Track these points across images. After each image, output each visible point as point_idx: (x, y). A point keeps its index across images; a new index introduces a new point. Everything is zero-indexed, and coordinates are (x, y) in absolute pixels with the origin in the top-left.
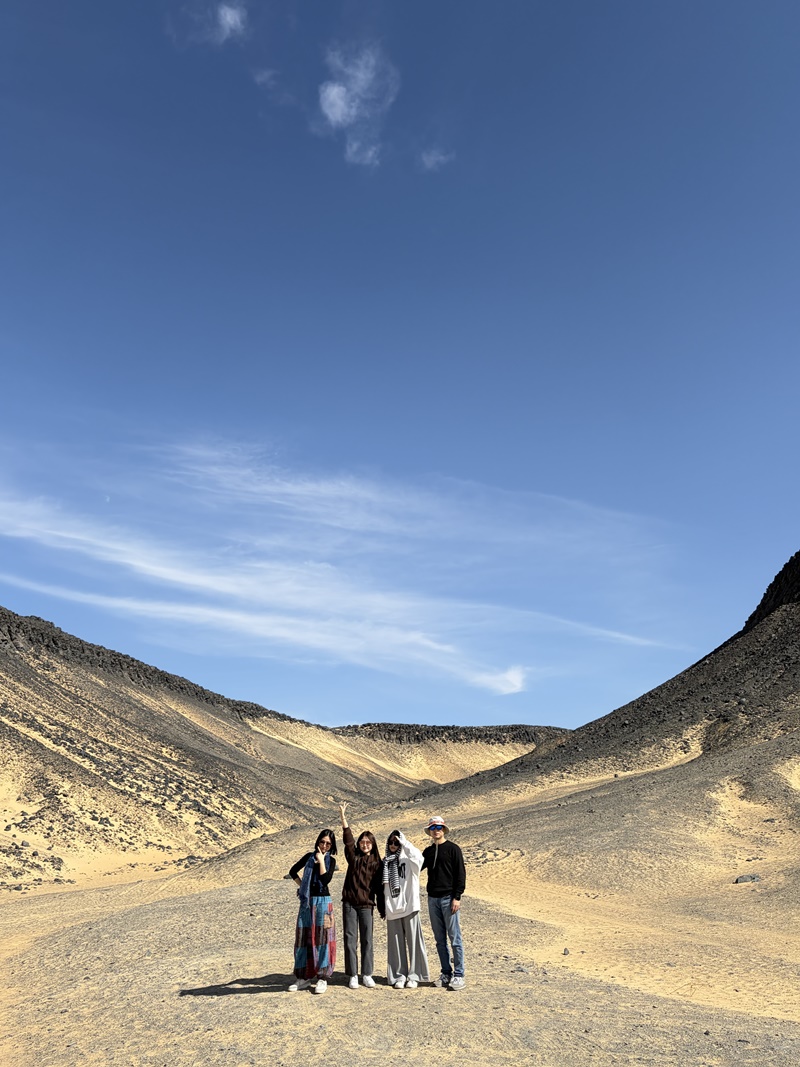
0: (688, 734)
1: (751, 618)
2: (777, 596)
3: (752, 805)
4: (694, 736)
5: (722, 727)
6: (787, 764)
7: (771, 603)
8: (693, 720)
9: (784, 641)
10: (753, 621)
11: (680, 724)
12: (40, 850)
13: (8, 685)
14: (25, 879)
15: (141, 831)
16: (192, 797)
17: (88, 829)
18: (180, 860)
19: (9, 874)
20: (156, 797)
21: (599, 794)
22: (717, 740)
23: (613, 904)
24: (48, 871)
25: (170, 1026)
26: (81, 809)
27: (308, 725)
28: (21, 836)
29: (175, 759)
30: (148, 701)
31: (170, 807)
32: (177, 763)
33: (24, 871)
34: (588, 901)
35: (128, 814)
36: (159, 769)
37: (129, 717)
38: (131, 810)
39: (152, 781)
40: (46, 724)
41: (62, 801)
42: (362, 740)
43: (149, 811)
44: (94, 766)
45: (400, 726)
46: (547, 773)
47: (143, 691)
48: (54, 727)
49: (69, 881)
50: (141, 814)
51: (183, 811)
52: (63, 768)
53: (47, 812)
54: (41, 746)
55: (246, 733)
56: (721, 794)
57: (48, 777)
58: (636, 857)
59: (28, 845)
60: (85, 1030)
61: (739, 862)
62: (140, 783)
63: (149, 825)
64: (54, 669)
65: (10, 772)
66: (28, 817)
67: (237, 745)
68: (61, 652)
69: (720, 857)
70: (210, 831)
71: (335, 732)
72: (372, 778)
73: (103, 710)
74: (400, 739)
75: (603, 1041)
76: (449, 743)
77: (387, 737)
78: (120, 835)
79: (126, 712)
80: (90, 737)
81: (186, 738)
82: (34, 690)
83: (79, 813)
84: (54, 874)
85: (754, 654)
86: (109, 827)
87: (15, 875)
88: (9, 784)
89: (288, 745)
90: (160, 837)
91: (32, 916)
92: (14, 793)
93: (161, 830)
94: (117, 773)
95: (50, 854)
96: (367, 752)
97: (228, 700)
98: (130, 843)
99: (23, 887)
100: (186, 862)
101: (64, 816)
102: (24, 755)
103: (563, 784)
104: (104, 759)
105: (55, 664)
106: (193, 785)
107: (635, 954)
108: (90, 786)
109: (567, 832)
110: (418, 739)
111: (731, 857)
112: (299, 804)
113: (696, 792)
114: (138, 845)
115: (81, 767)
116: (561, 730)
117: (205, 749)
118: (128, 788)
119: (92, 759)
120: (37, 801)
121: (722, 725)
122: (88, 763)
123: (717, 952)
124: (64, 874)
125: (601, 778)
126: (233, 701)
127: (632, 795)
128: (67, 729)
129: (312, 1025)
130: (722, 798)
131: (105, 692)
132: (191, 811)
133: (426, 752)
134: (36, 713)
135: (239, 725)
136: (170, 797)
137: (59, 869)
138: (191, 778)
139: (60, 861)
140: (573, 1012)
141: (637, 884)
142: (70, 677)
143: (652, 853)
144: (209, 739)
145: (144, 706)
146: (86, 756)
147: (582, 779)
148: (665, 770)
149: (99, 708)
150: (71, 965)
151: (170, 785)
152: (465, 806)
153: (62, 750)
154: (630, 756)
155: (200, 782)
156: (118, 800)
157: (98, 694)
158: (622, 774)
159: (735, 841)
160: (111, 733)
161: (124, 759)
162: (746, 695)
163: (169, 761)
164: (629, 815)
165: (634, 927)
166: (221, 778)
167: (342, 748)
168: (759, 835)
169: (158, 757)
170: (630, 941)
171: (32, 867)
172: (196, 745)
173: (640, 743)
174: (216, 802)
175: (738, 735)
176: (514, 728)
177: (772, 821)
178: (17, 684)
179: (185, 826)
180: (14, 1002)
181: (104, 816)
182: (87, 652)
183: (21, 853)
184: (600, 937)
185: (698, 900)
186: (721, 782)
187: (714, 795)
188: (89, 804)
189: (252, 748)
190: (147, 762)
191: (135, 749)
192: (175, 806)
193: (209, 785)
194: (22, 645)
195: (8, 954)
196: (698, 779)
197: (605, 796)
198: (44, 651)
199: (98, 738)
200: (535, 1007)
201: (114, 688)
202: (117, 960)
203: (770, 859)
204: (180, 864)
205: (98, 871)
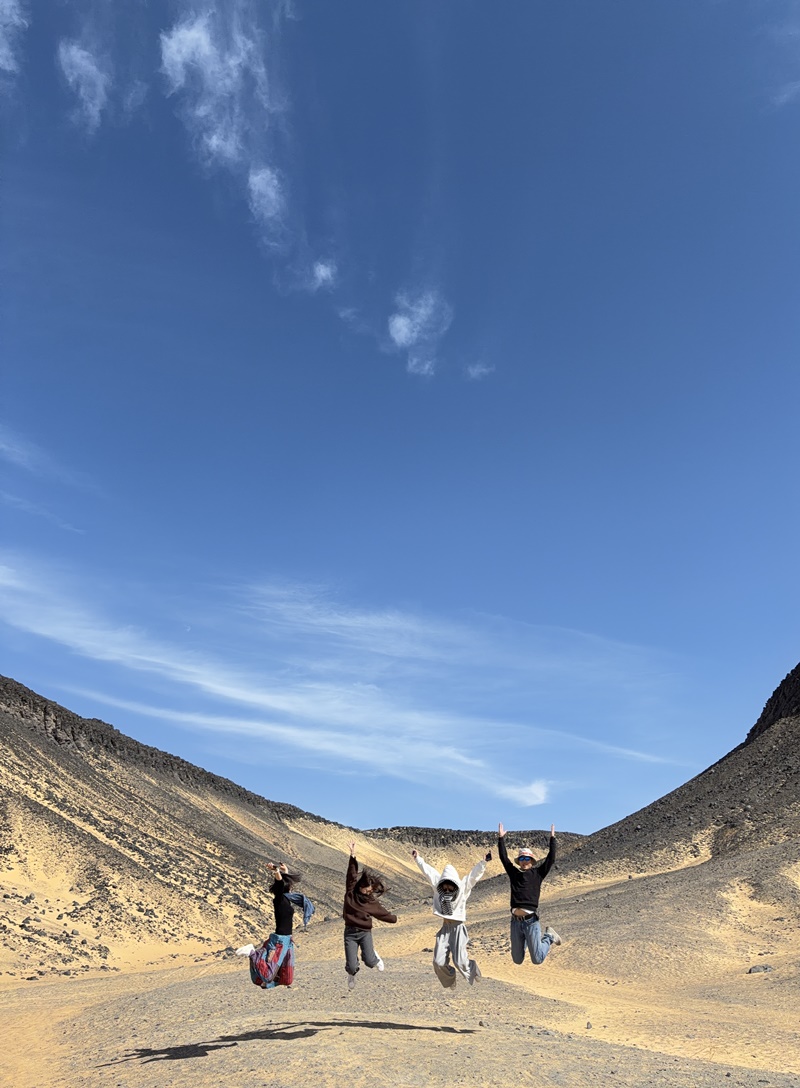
0: (698, 838)
1: (753, 730)
2: (776, 710)
3: (761, 905)
4: (703, 839)
5: (730, 833)
6: (794, 867)
7: (771, 716)
8: (702, 826)
9: (784, 753)
10: (754, 733)
11: (690, 829)
12: (88, 939)
13: (69, 782)
14: (73, 965)
15: (183, 923)
16: (232, 891)
17: (134, 920)
18: (219, 952)
19: (59, 960)
20: (199, 889)
21: (614, 892)
22: (725, 845)
23: (632, 990)
24: (95, 959)
25: (215, 1069)
26: (129, 901)
27: (341, 827)
28: (72, 925)
29: (219, 855)
30: (195, 799)
31: (212, 899)
32: (221, 859)
33: (73, 958)
34: (608, 987)
35: (172, 906)
36: (203, 863)
37: (177, 814)
38: (174, 902)
39: (196, 874)
40: (101, 819)
41: (111, 892)
42: (390, 842)
43: (192, 904)
44: (143, 859)
45: (427, 830)
46: (565, 873)
47: (191, 791)
48: (108, 822)
49: (114, 968)
50: (184, 906)
51: (224, 904)
52: (114, 860)
53: (97, 903)
54: (95, 839)
55: (284, 833)
56: (731, 894)
57: (100, 869)
58: (653, 948)
59: (77, 934)
60: (135, 1073)
61: (751, 956)
62: (185, 876)
63: (191, 917)
64: (111, 768)
65: (65, 864)
66: (79, 907)
67: (275, 844)
68: (118, 753)
69: (733, 951)
70: (248, 924)
71: (366, 834)
72: (400, 879)
73: (154, 807)
74: (427, 843)
75: (628, 1080)
76: (473, 847)
77: (415, 840)
78: (163, 926)
79: (174, 810)
80: (141, 832)
81: (228, 835)
82: (92, 786)
83: (126, 904)
84: (101, 962)
85: (756, 764)
86: (154, 919)
87: (65, 961)
88: (63, 875)
89: (322, 845)
90: (200, 929)
91: (81, 993)
92: (68, 884)
93: (202, 922)
94: (164, 867)
95: (97, 943)
96: (395, 854)
97: (268, 802)
98: (172, 935)
99: (72, 972)
100: (225, 953)
101: (112, 907)
102: (79, 847)
103: (580, 884)
104: (153, 853)
105: (113, 764)
106: (234, 880)
107: (655, 1028)
108: (138, 878)
109: (585, 924)
110: (444, 843)
111: (744, 951)
112: (332, 901)
113: (707, 891)
114: (179, 936)
115: (131, 860)
116: (577, 836)
117: (245, 846)
118: (173, 881)
119: (141, 853)
120: (88, 891)
121: (729, 831)
122: (137, 856)
123: (734, 1028)
124: (109, 962)
125: (616, 879)
126: (273, 802)
127: (647, 893)
128: (120, 824)
129: (349, 1066)
130: (733, 898)
131: (157, 790)
132: (231, 904)
133: (452, 855)
134: (93, 808)
135: (278, 826)
136: (212, 890)
137: (105, 958)
138: (232, 873)
139: (107, 949)
140: (599, 1060)
141: (655, 973)
142: (125, 776)
143: (669, 945)
144: (249, 837)
145: (191, 804)
146: (136, 849)
147: (598, 880)
148: (676, 871)
149: (151, 805)
150: (120, 1026)
151: (213, 879)
152: (488, 903)
153: (114, 843)
154: (643, 859)
155: (240, 877)
156: (164, 892)
157: (150, 792)
158: (635, 876)
159: (746, 937)
160: (160, 829)
161: (171, 853)
162: (751, 802)
163: (212, 856)
164: (644, 911)
165: (653, 1009)
166: (260, 873)
167: (372, 849)
168: (769, 932)
169: (203, 852)
170: (650, 1018)
171: (80, 955)
172: (237, 842)
173: (651, 847)
174: (254, 896)
175: (744, 840)
176: (534, 833)
177: (781, 919)
178: (76, 781)
179: (224, 919)
180: (67, 1054)
181: (149, 908)
182: (142, 753)
183: (71, 940)
184: (621, 1015)
185: (714, 987)
186: (731, 883)
187: (724, 895)
188: (136, 895)
189: (289, 847)
190: (192, 856)
191: (181, 844)
192: (216, 898)
193: (248, 880)
194: (83, 745)
195: (60, 1019)
196: (709, 879)
197: (621, 894)
198: (102, 751)
199: (148, 833)
200: (562, 1055)
201: (165, 786)
202: (163, 1022)
203: (781, 953)
204: (218, 956)
205: (141, 961)
